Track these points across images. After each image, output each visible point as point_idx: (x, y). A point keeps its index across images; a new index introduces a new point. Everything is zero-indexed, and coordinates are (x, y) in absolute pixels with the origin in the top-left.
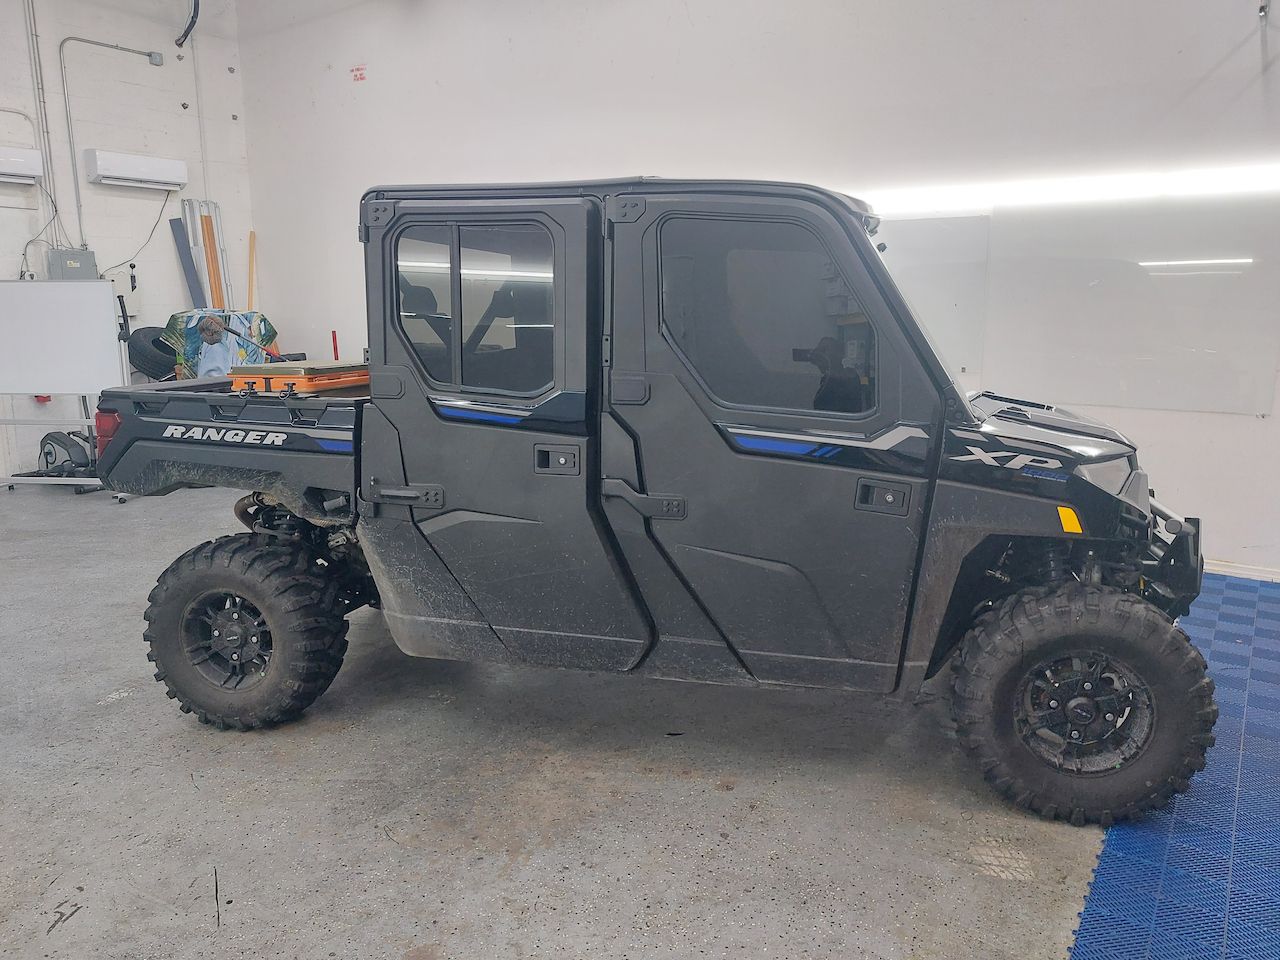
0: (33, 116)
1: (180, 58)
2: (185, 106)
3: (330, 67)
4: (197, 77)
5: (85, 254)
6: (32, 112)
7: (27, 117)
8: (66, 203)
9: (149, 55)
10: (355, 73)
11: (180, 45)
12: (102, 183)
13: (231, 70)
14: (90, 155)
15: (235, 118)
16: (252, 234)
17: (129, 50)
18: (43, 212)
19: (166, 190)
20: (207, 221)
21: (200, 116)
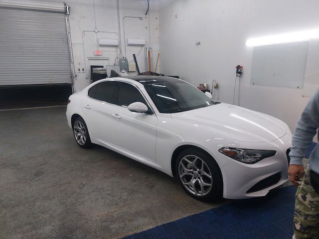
1: (146, 18)
2: (146, 28)
3: (172, 16)
4: (149, 21)
5: (126, 60)
7: (117, 33)
8: (123, 50)
9: (140, 18)
10: (176, 16)
11: (146, 15)
12: (129, 45)
13: (156, 19)
14: (127, 40)
15: (157, 29)
16: (159, 54)
17: (136, 18)
18: (119, 52)
19: (142, 46)
20: (149, 52)
21: (149, 29)
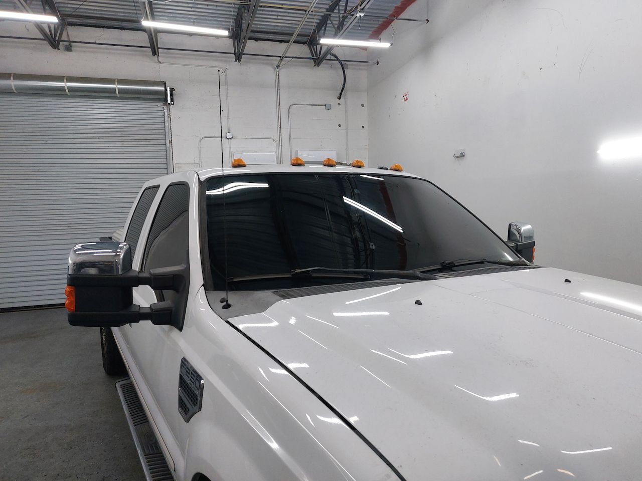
0: (276, 139)
1: (339, 104)
2: (340, 126)
3: (396, 97)
4: (346, 111)
6: (276, 138)
7: (274, 140)
9: (325, 106)
10: (405, 97)
11: (339, 98)
13: (363, 105)
14: (297, 151)
15: (363, 127)
17: (316, 105)
21: (347, 129)
